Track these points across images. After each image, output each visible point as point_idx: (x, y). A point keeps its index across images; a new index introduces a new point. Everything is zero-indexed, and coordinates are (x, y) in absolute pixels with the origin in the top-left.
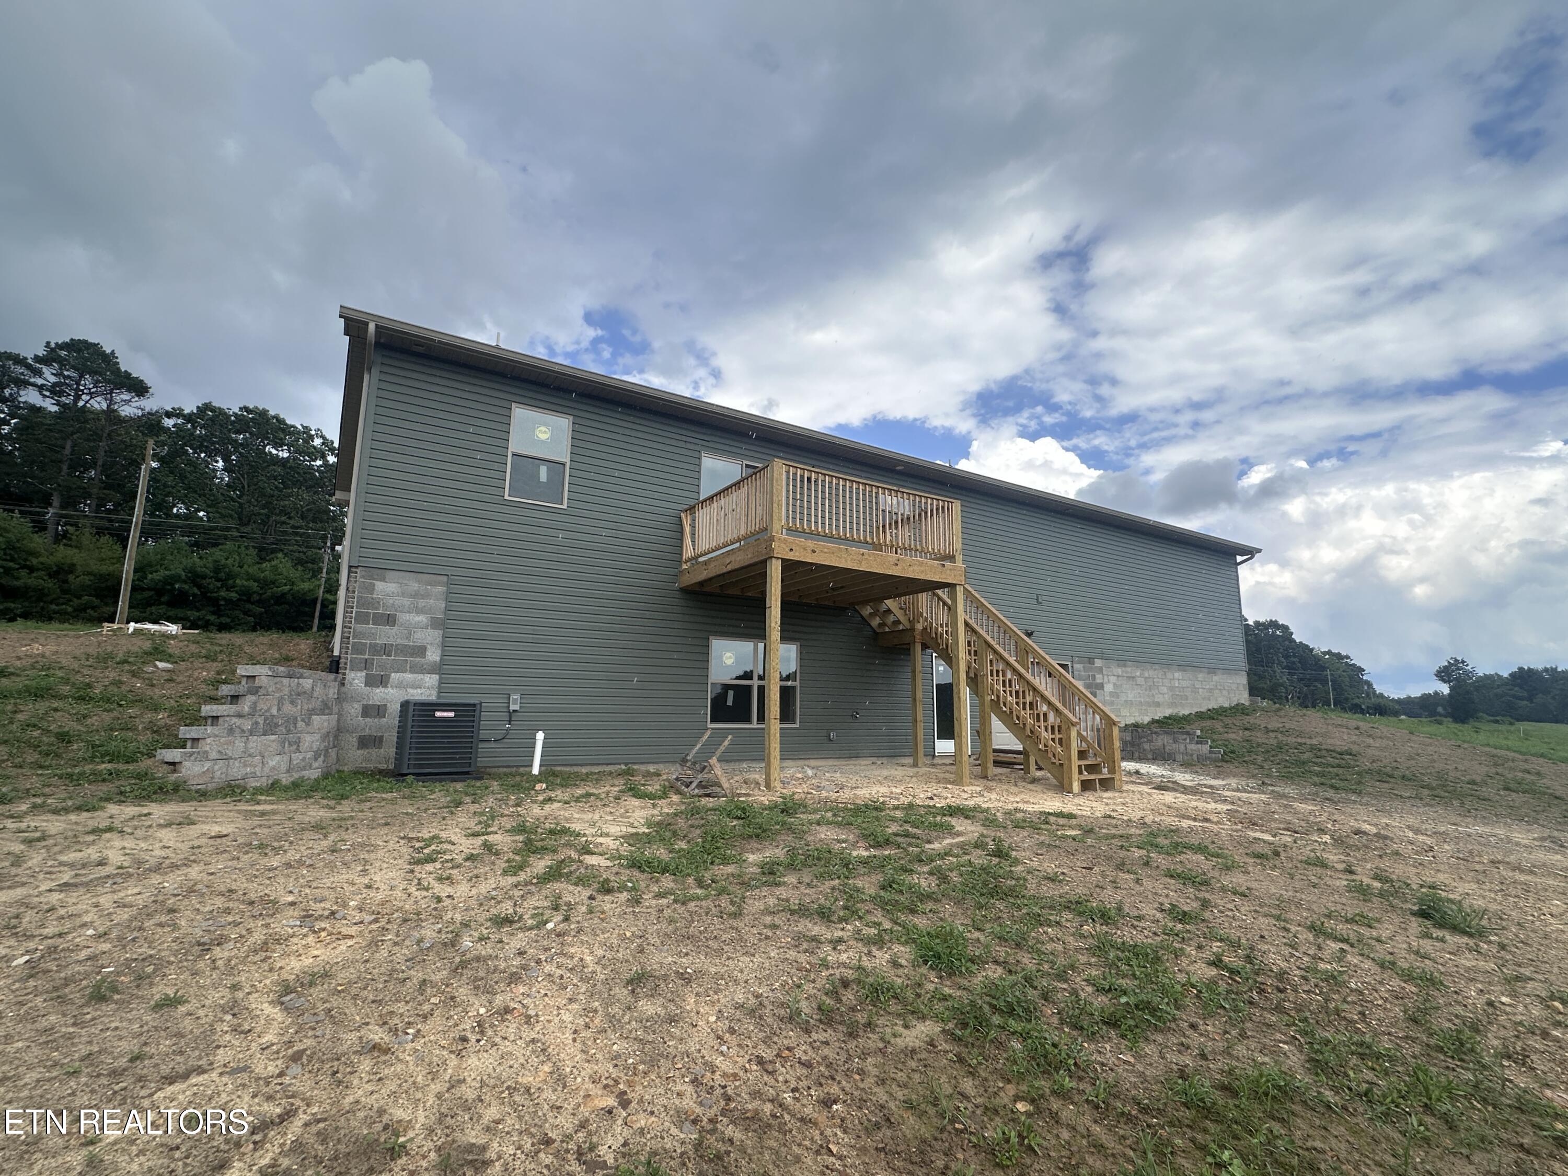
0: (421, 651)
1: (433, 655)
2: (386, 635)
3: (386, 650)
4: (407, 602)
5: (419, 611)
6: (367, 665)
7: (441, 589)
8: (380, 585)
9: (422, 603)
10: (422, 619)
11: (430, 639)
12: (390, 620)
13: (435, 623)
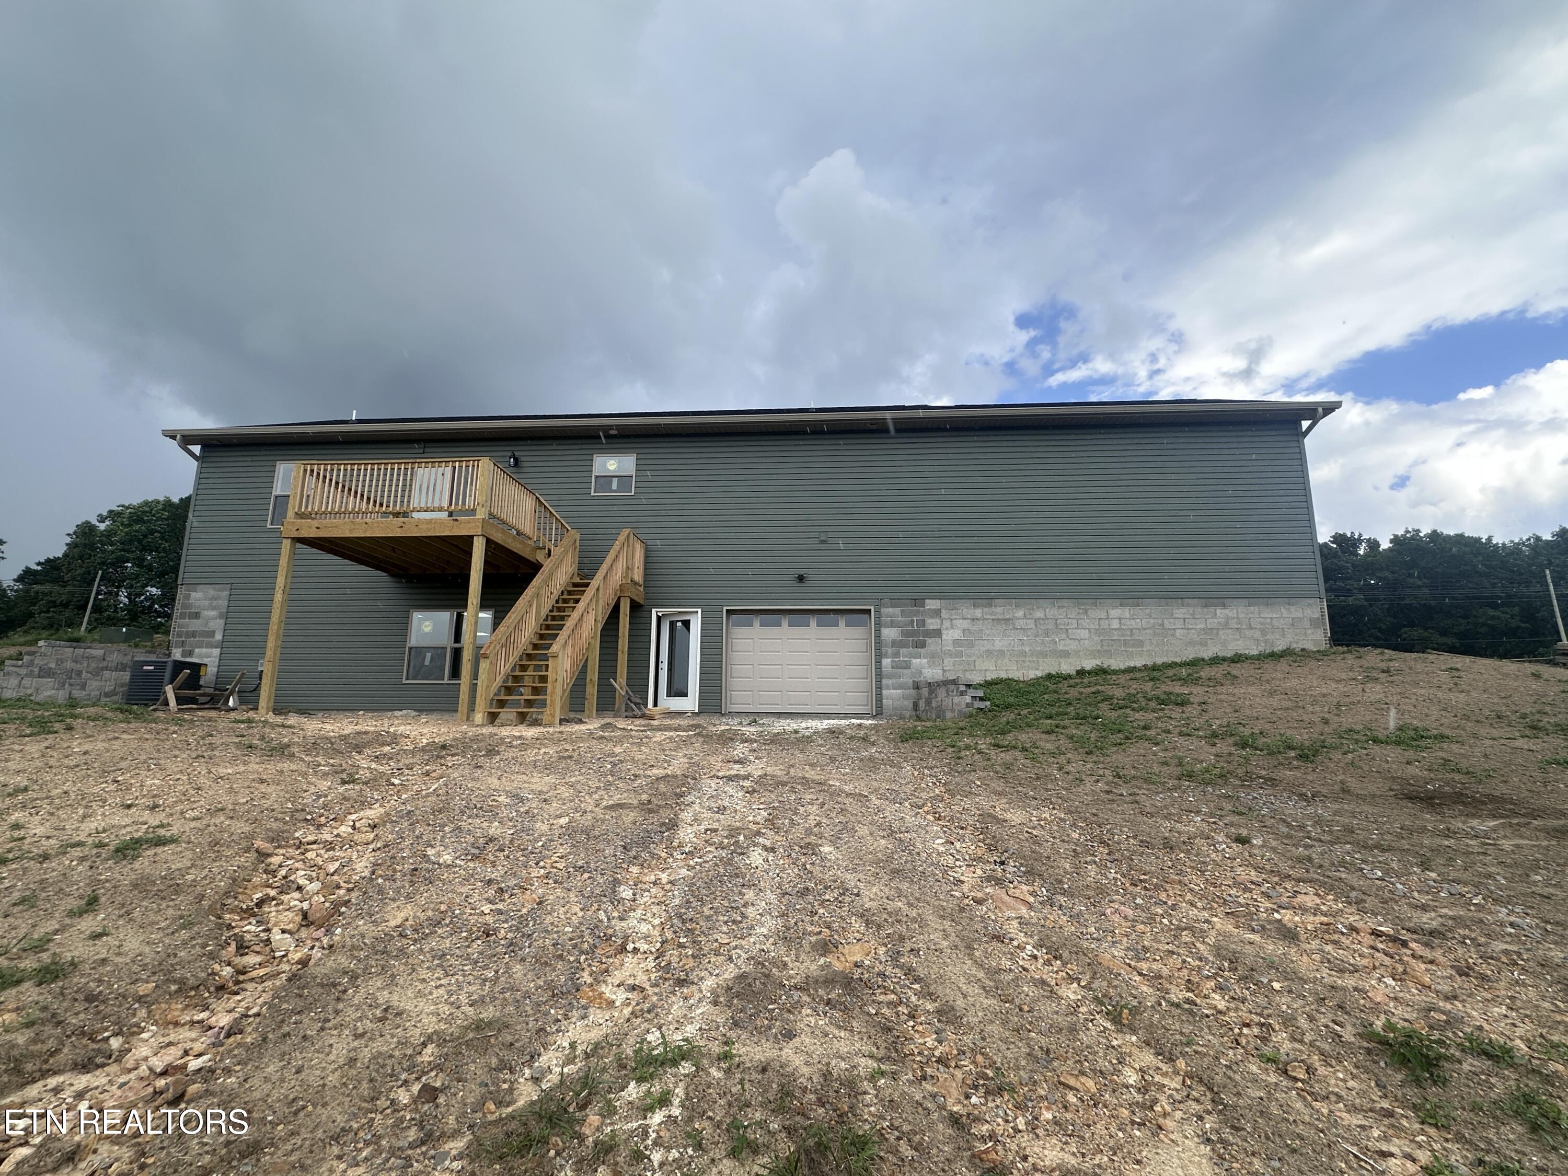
0: (212, 634)
1: (219, 637)
2: (195, 625)
3: (193, 634)
4: (207, 603)
5: (214, 608)
6: (183, 644)
7: (226, 593)
8: (193, 594)
9: (215, 603)
10: (213, 613)
11: (217, 626)
12: (197, 616)
13: (221, 616)
